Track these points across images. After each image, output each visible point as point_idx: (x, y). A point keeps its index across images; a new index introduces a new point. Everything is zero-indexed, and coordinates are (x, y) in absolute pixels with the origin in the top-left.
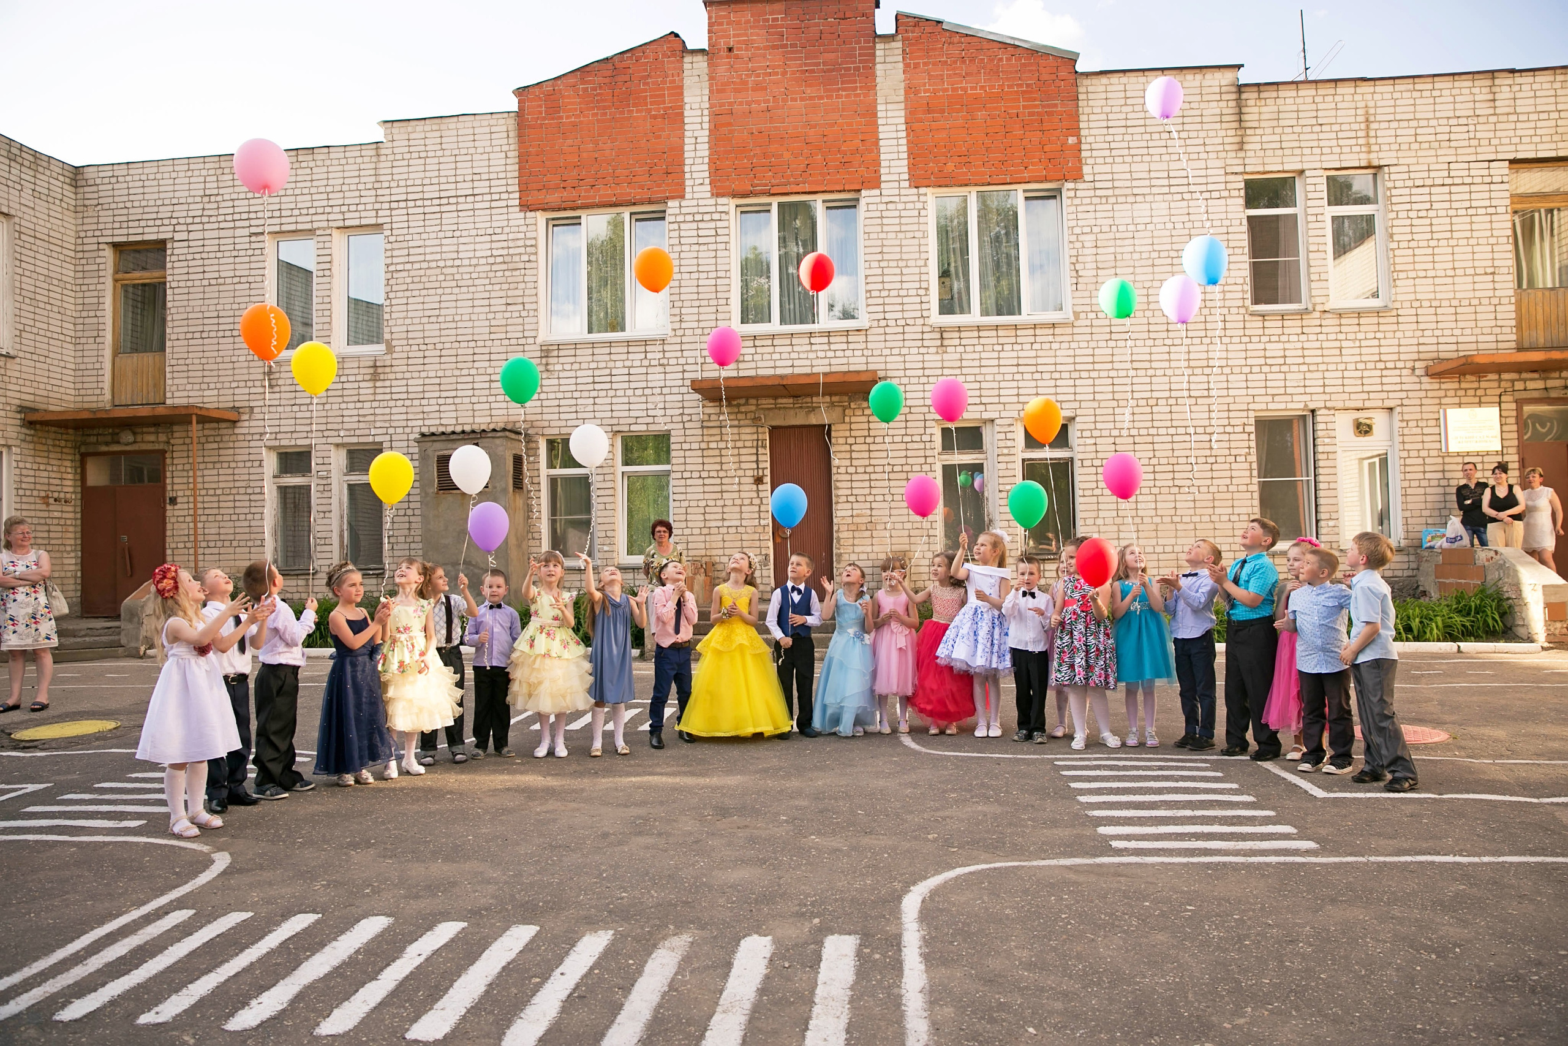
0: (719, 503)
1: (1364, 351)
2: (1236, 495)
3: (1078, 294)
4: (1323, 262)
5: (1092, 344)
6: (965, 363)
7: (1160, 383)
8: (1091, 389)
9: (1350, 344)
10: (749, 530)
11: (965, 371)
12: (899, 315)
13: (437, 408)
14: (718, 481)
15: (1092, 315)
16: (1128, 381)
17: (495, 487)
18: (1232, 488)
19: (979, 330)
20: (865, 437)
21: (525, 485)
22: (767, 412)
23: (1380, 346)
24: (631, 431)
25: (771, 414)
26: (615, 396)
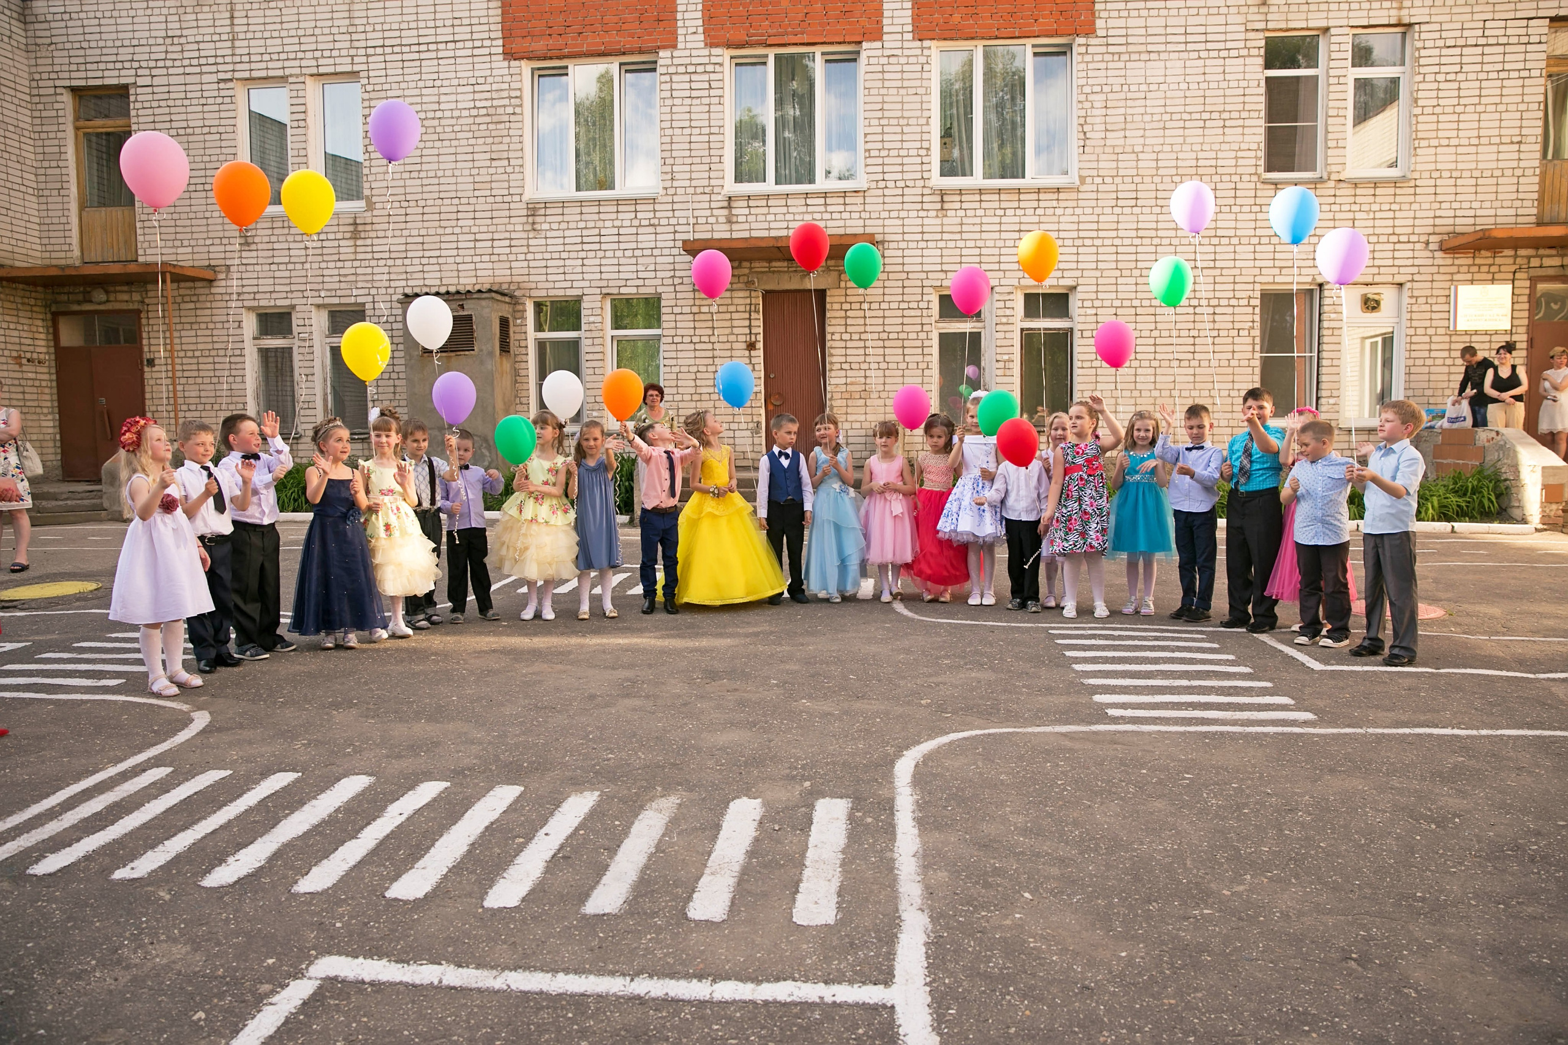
0: (711, 369)
1: (1378, 223)
2: (1237, 371)
3: (1085, 157)
4: (1341, 128)
5: (1098, 211)
6: (965, 228)
7: (1166, 253)
8: (1094, 258)
9: (1364, 215)
11: (965, 236)
12: (899, 176)
13: (420, 268)
14: (710, 346)
15: (1099, 180)
16: (1133, 249)
17: (481, 350)
18: (1234, 363)
19: (981, 194)
20: (861, 303)
21: (513, 349)
22: (760, 276)
23: (1394, 218)
24: (620, 294)
25: (765, 278)
26: (604, 257)
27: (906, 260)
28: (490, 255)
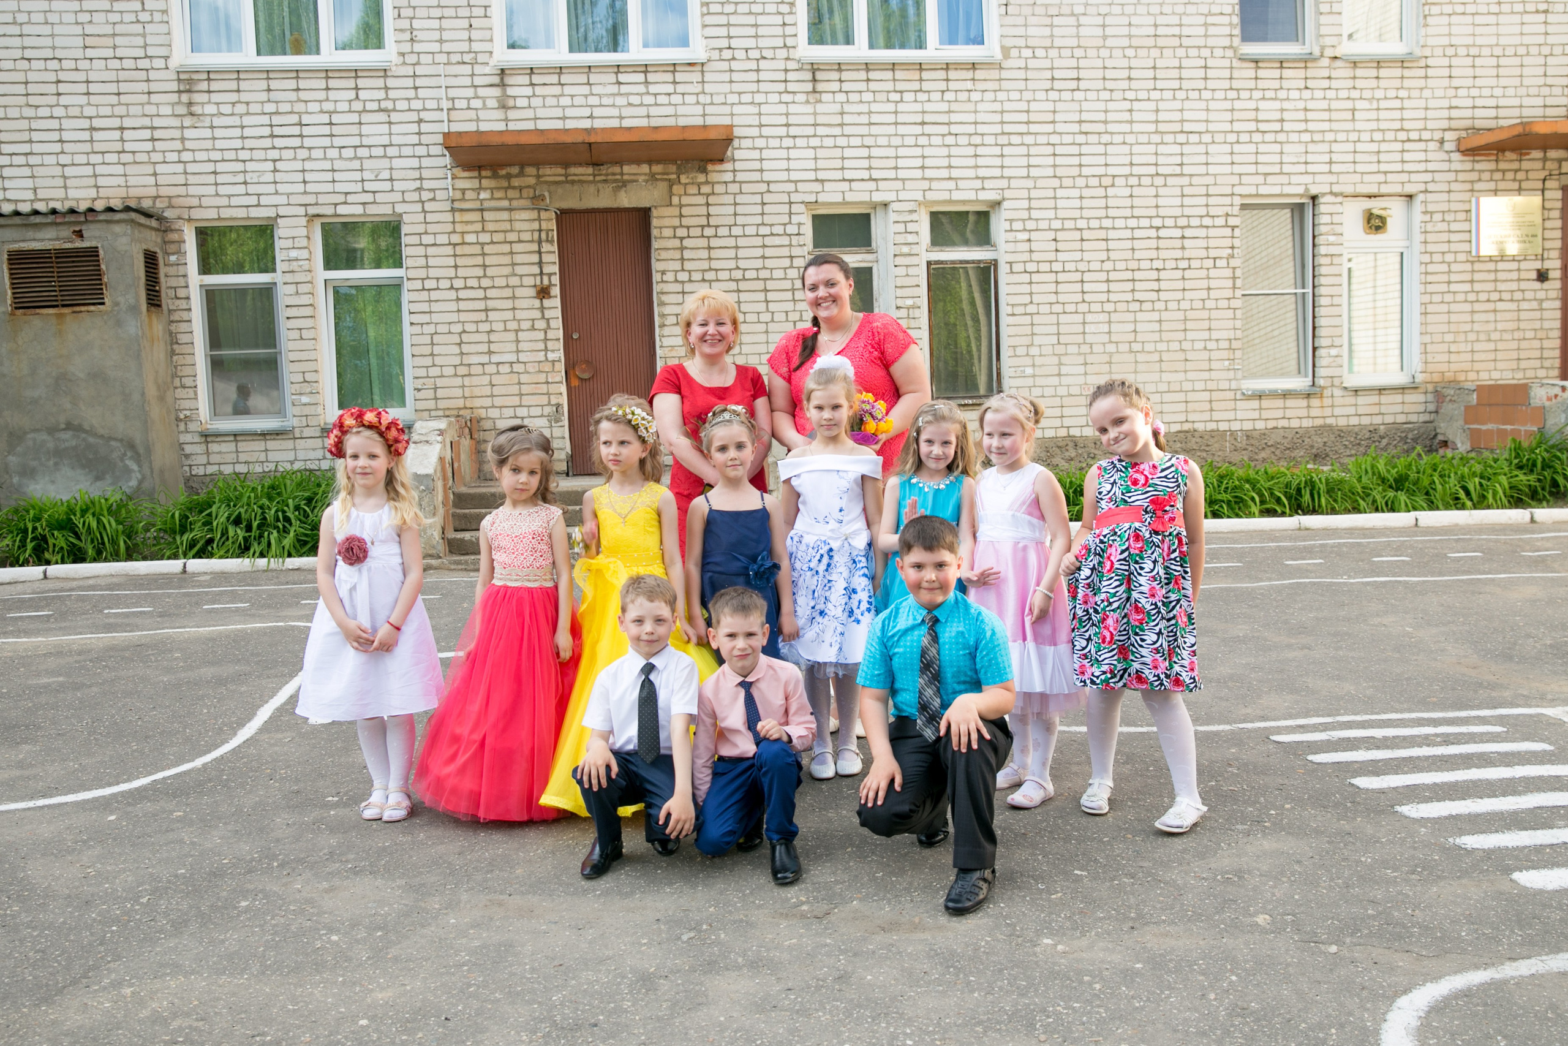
0: (484, 327)
1: (1383, 115)
3: (1009, 20)
5: (1027, 95)
6: (847, 119)
7: (1118, 155)
8: (1024, 161)
9: (1364, 105)
10: (531, 368)
11: (848, 130)
12: (751, 43)
14: (480, 294)
15: (1027, 53)
16: (1075, 150)
17: (117, 304)
18: (1210, 304)
19: (868, 70)
20: (703, 227)
21: (164, 301)
22: (553, 188)
23: (1402, 109)
24: (336, 215)
25: (560, 191)
26: (309, 159)
27: (766, 165)
28: (119, 152)
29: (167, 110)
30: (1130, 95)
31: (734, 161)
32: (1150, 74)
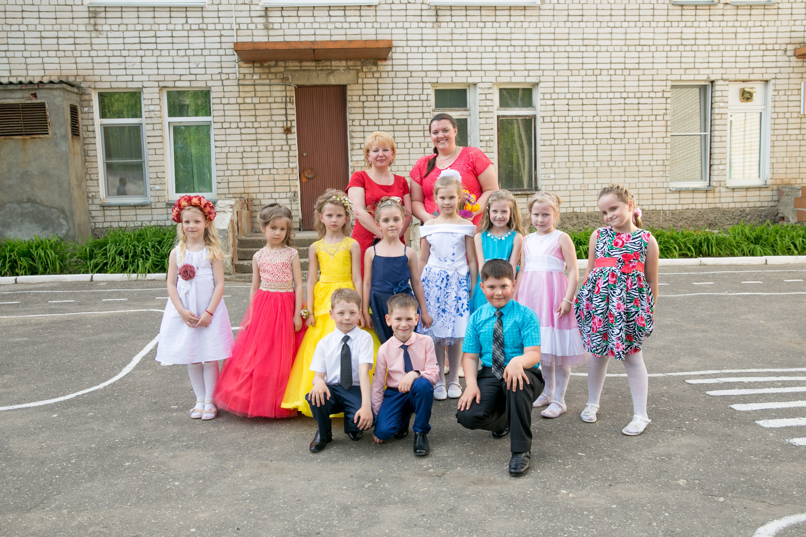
0: (255, 149)
1: (753, 35)
2: (655, 146)
5: (554, 24)
6: (455, 37)
7: (604, 58)
8: (551, 61)
9: (742, 30)
10: (280, 172)
11: (455, 43)
14: (253, 131)
16: (580, 55)
17: (55, 134)
18: (653, 140)
19: (466, 10)
20: (375, 96)
21: (82, 133)
22: (293, 73)
23: (763, 32)
24: (175, 87)
25: (297, 75)
26: (160, 56)
27: (410, 62)
28: (56, 51)
29: (82, 28)
30: (611, 24)
31: (393, 59)
32: (623, 13)
